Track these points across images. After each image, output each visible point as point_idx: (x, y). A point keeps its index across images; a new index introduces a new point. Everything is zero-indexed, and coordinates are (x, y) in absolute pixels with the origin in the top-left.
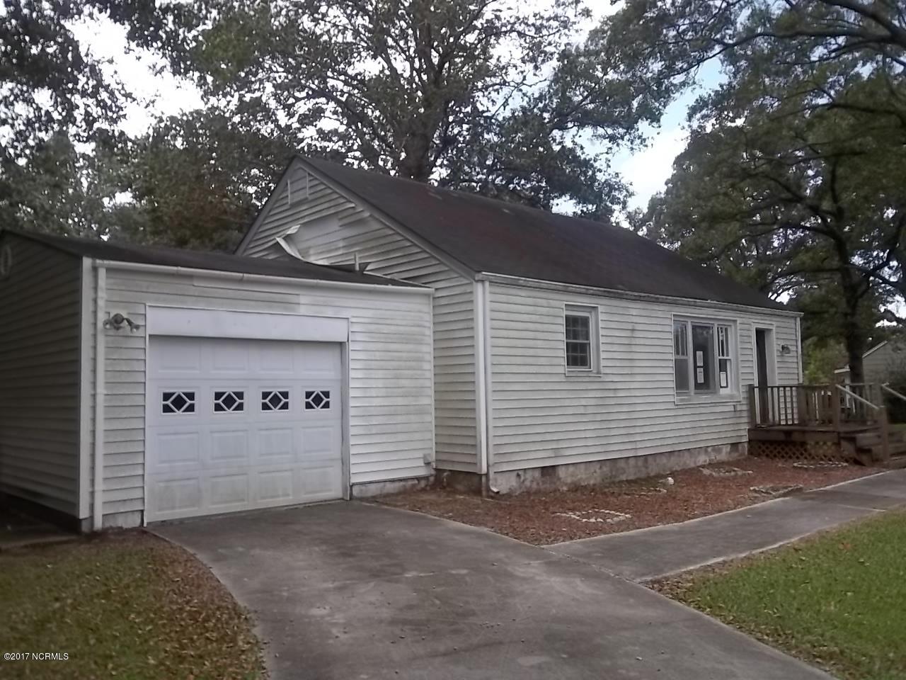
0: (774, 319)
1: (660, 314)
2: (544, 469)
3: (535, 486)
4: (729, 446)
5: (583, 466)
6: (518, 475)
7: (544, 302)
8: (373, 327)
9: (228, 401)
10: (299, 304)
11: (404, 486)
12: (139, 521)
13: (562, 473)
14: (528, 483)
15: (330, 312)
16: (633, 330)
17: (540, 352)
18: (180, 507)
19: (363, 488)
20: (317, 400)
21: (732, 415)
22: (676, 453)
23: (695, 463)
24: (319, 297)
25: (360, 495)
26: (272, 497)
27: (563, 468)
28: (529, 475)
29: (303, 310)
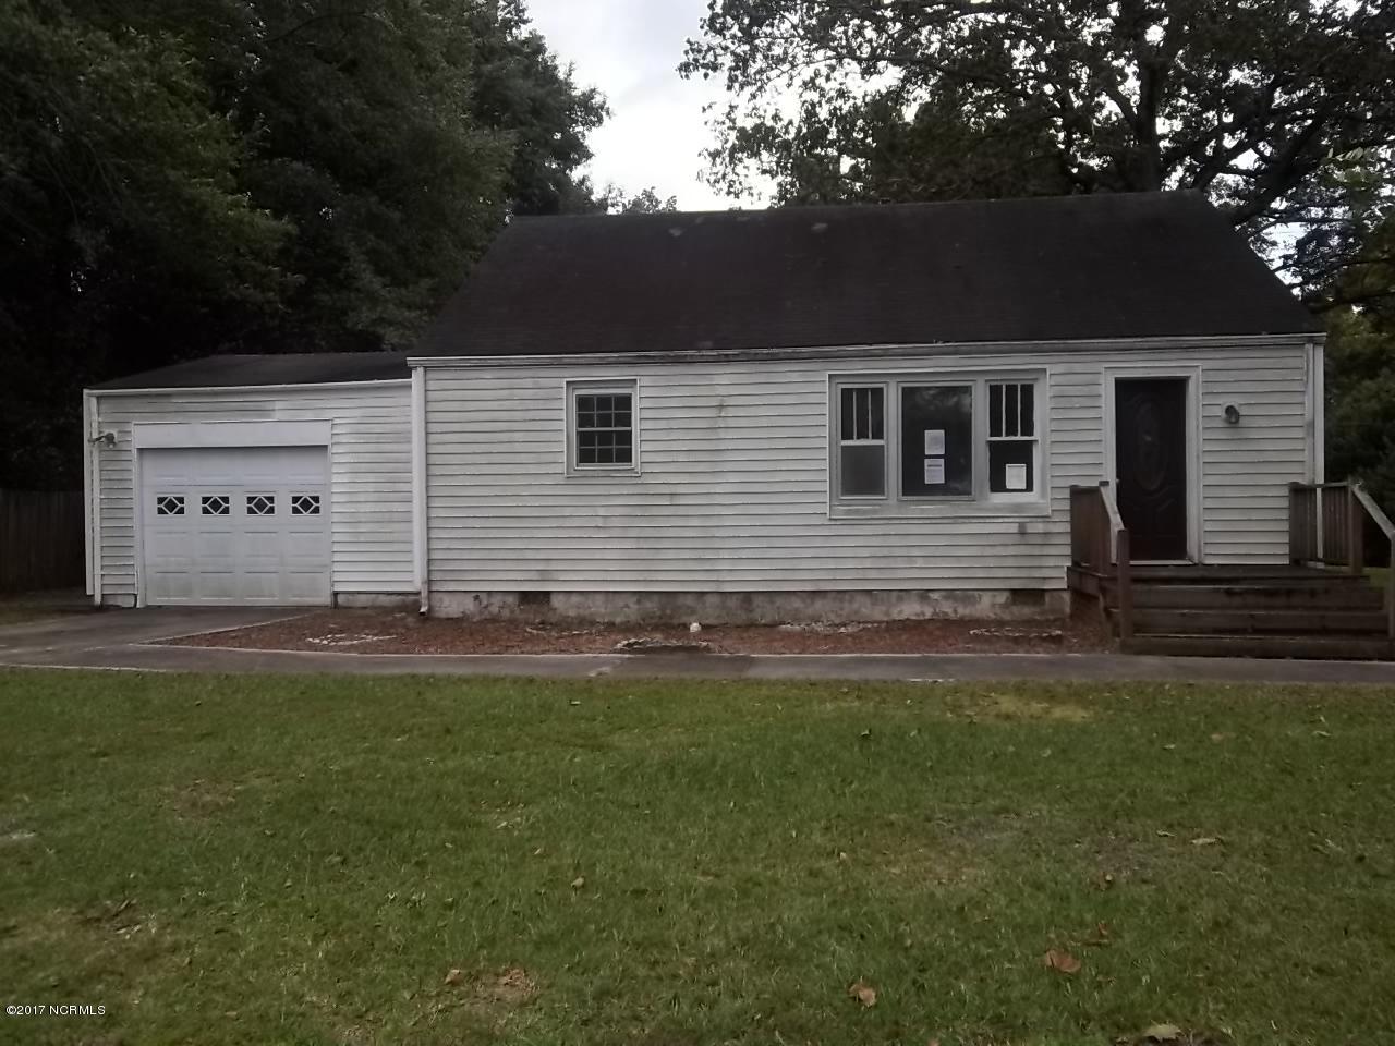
0: (1197, 355)
1: (795, 377)
2: (525, 596)
3: (506, 613)
4: (1006, 594)
5: (599, 598)
6: (477, 598)
7: (529, 383)
8: (362, 428)
9: (215, 505)
10: (273, 410)
11: (404, 601)
12: (133, 602)
13: (556, 602)
14: (494, 609)
15: (309, 415)
16: (721, 407)
17: (518, 447)
18: (176, 596)
19: (350, 597)
20: (306, 504)
21: (1017, 539)
22: (830, 596)
23: (887, 613)
24: (298, 401)
25: (346, 605)
26: (259, 596)
27: (561, 597)
28: (497, 601)
29: (278, 416)
